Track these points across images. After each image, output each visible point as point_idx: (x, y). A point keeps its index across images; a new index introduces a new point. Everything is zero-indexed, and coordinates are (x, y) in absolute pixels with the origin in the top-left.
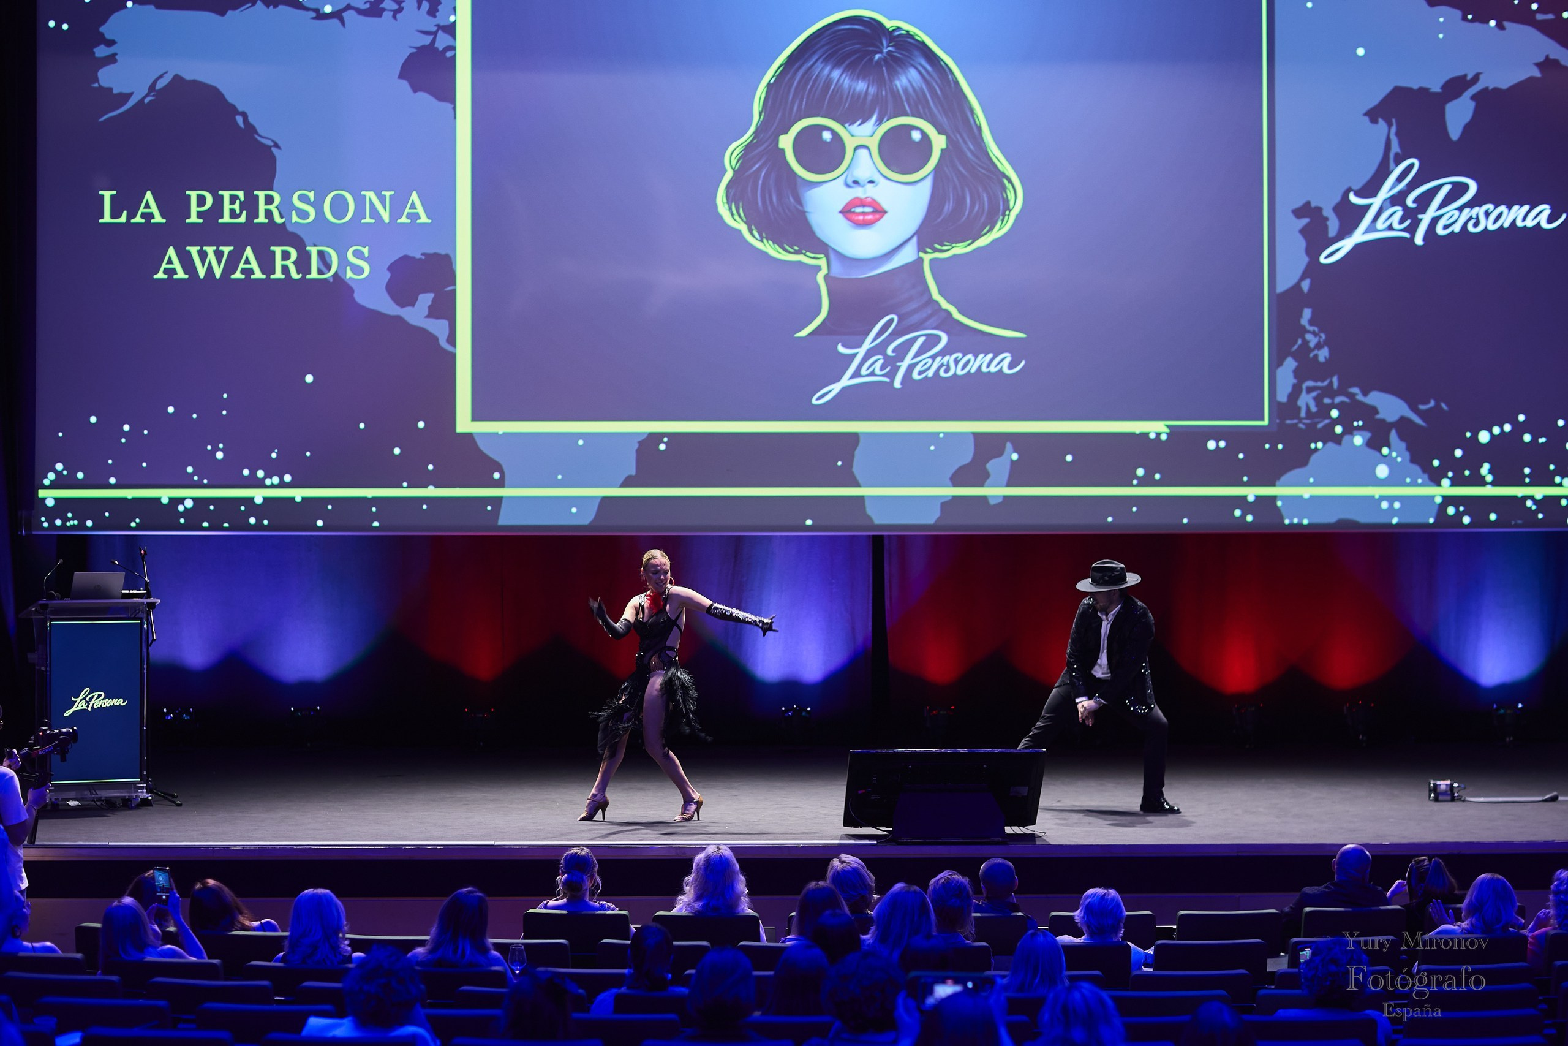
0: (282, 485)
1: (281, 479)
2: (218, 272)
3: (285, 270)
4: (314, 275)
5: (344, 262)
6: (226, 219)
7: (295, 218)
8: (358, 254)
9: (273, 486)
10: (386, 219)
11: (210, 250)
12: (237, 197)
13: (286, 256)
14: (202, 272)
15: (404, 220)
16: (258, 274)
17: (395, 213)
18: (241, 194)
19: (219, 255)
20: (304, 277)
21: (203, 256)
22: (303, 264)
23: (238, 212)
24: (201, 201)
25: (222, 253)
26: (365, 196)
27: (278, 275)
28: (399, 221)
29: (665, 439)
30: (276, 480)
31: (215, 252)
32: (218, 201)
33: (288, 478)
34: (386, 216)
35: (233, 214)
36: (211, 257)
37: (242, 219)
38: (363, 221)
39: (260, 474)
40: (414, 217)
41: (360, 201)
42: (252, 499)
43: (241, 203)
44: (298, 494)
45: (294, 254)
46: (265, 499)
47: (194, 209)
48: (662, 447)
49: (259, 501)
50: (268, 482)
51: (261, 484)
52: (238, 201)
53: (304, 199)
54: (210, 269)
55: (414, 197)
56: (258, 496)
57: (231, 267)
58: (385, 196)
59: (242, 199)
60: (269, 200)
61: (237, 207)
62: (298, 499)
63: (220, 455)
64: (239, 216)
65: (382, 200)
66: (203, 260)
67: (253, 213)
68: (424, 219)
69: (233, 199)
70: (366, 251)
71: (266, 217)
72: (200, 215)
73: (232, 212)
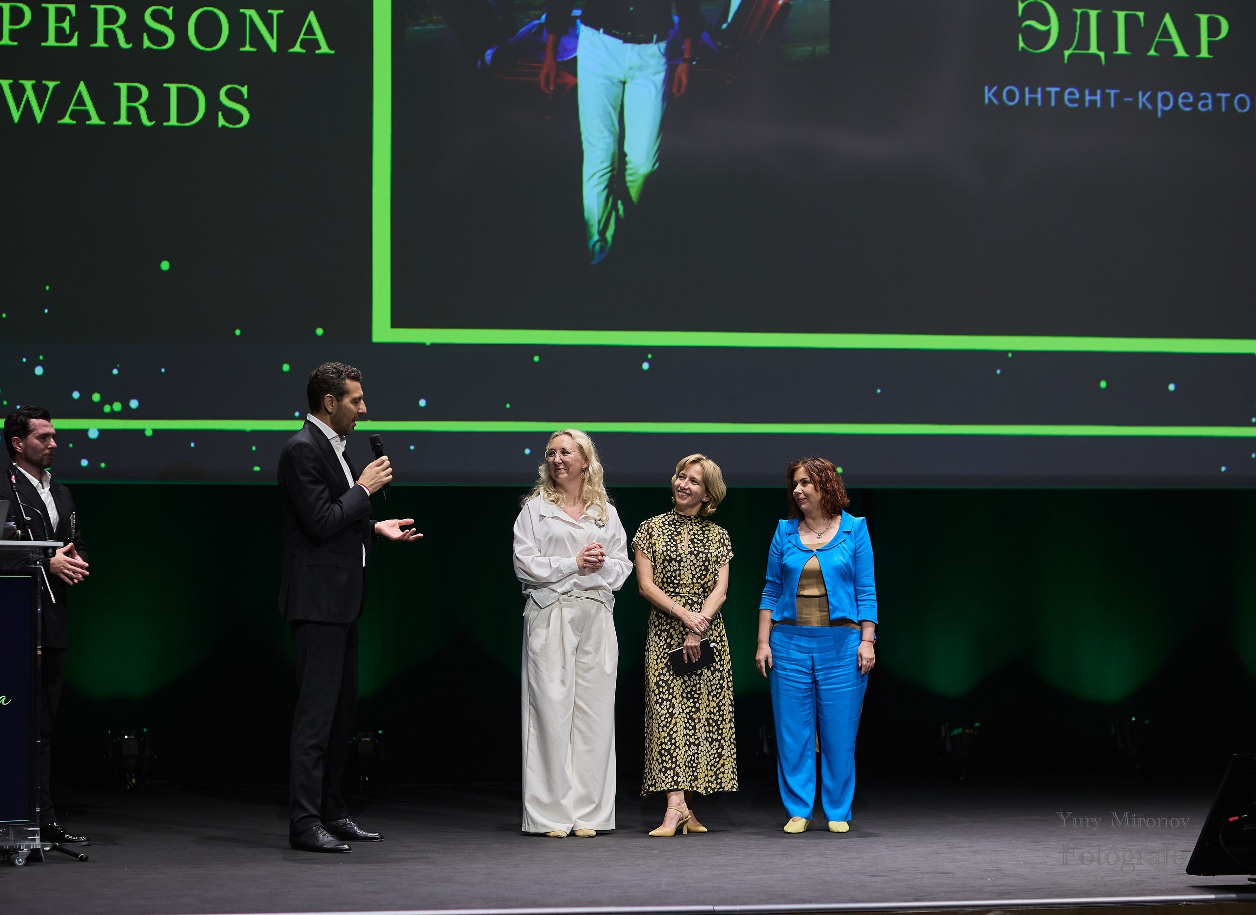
0: (128, 413)
1: (125, 405)
2: (39, 116)
3: (133, 113)
4: (173, 121)
5: (214, 105)
6: (51, 42)
7: (147, 43)
8: (234, 95)
9: (113, 415)
10: (274, 48)
11: (28, 84)
12: (68, 12)
13: (134, 95)
14: (16, 115)
15: (297, 49)
16: (95, 120)
17: (286, 40)
18: (72, 8)
19: (40, 92)
20: (159, 125)
21: (18, 92)
22: (158, 107)
23: (68, 32)
24: (17, 15)
25: (47, 88)
26: (244, 15)
27: (123, 121)
28: (291, 50)
29: (650, 356)
30: (117, 407)
31: (34, 86)
32: (40, 17)
33: (134, 404)
34: (273, 44)
35: (61, 35)
36: (30, 94)
37: (74, 42)
38: (242, 49)
39: (96, 397)
40: (311, 45)
41: (237, 22)
42: (86, 431)
43: (71, 19)
44: (149, 426)
45: (145, 93)
46: (101, 432)
47: (7, 27)
48: (646, 366)
49: (93, 434)
50: (107, 409)
51: (96, 412)
52: (68, 18)
53: (158, 16)
54: (28, 111)
55: (312, 17)
56: (93, 427)
57: (56, 109)
58: (271, 15)
59: (74, 14)
60: (111, 17)
61: (66, 25)
62: (149, 433)
63: (39, 371)
64: (69, 38)
65: (267, 21)
66: (18, 98)
67: (89, 35)
68: (324, 49)
69: (61, 15)
70: (244, 90)
71: (106, 41)
72: (13, 35)
73: (59, 32)
